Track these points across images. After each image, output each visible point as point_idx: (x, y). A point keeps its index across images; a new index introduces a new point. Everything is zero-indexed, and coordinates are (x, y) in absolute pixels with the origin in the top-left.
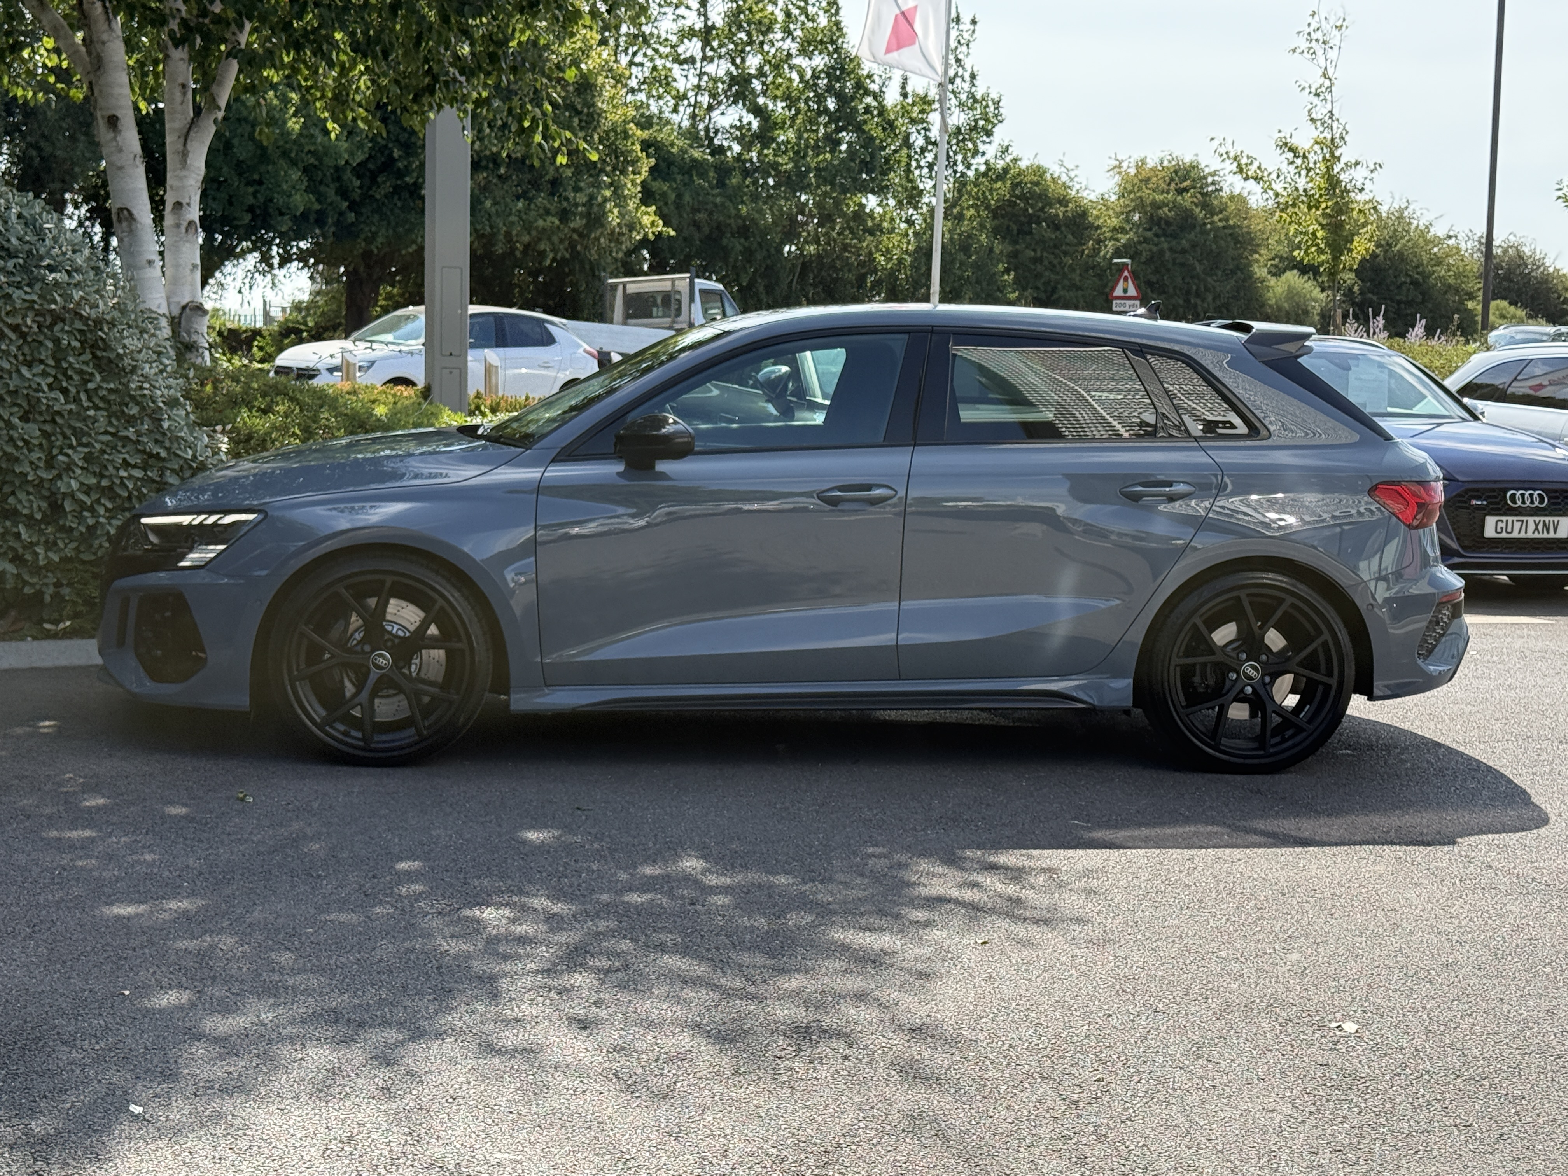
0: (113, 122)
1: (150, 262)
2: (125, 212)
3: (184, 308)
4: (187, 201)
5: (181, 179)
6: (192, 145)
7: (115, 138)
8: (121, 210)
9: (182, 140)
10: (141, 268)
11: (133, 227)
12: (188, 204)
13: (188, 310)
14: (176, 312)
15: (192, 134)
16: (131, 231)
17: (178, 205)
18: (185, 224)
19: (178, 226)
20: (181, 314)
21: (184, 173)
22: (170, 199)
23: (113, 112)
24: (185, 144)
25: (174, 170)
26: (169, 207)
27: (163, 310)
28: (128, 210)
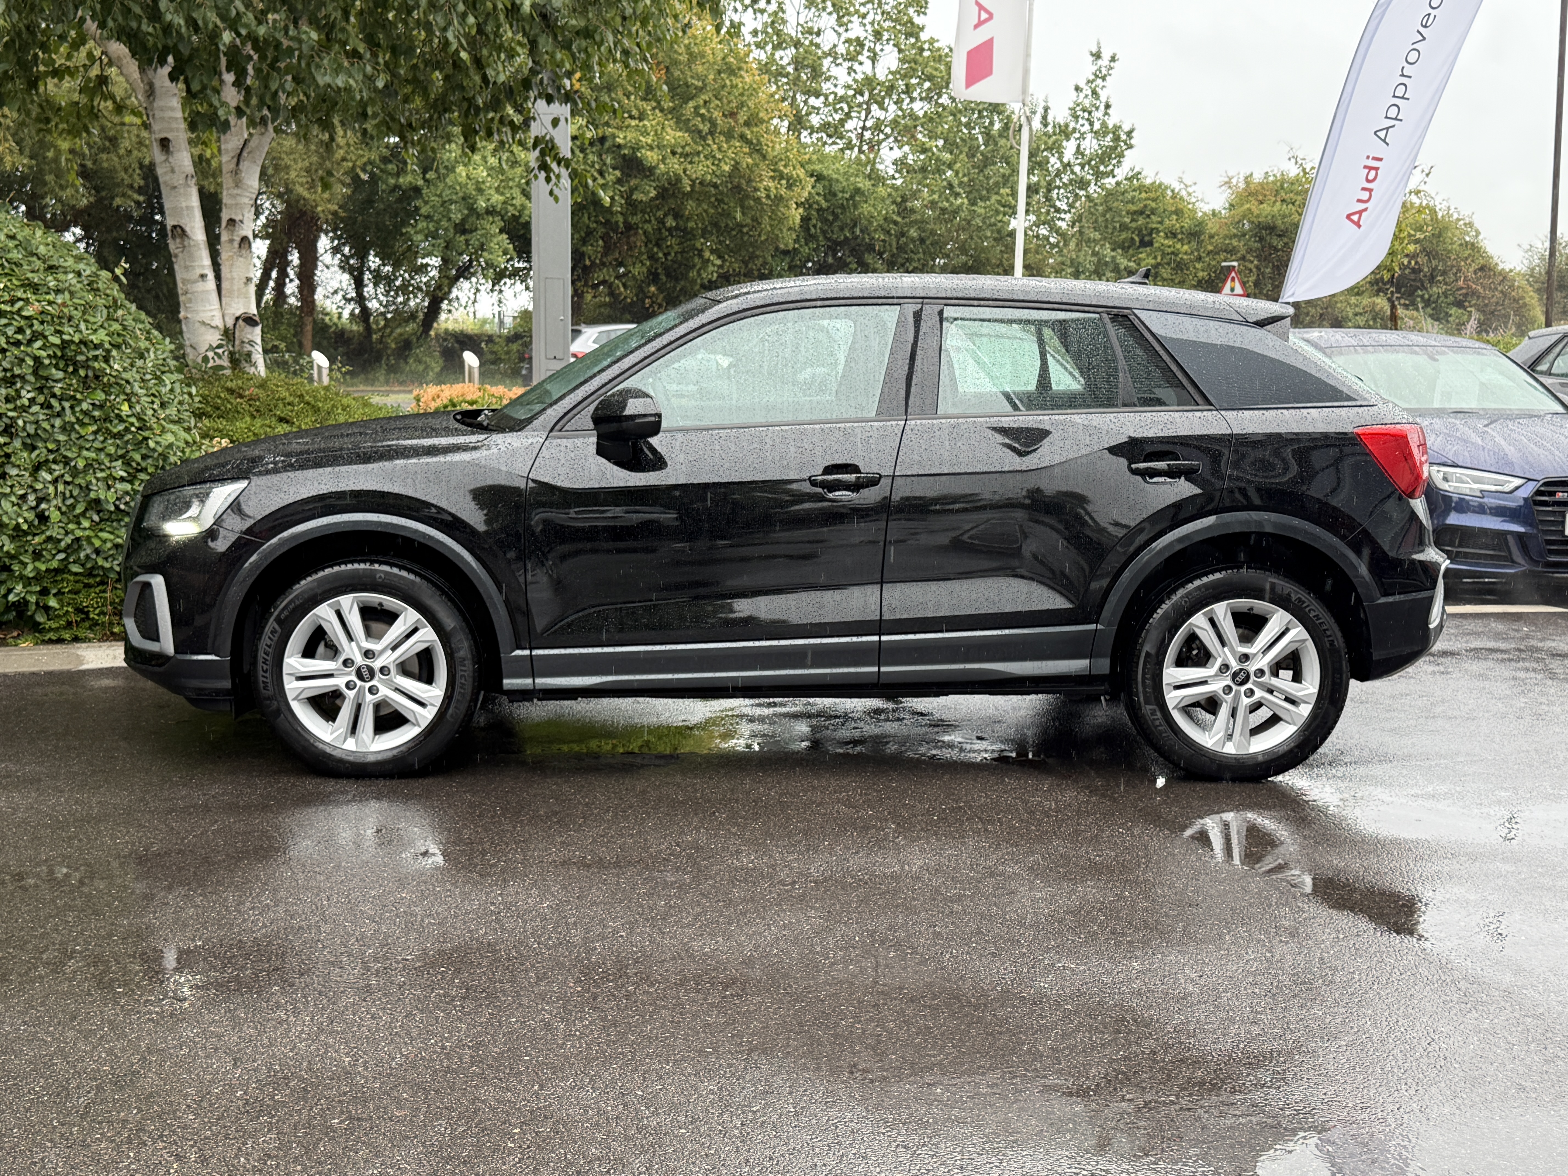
0: (165, 144)
1: (203, 276)
2: (178, 229)
3: (237, 319)
4: (240, 217)
5: (234, 196)
6: (244, 165)
7: (167, 160)
8: (175, 227)
9: (235, 160)
10: (195, 282)
11: (186, 243)
12: (242, 222)
13: (240, 321)
14: (230, 323)
15: (245, 154)
16: (184, 247)
17: (232, 222)
18: (238, 239)
19: (231, 241)
20: (235, 325)
21: (236, 191)
22: (225, 216)
23: (163, 135)
24: (238, 164)
25: (228, 189)
26: (224, 224)
27: (218, 322)
28: (181, 227)
